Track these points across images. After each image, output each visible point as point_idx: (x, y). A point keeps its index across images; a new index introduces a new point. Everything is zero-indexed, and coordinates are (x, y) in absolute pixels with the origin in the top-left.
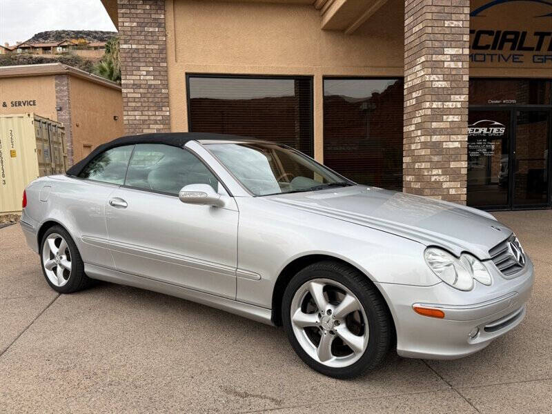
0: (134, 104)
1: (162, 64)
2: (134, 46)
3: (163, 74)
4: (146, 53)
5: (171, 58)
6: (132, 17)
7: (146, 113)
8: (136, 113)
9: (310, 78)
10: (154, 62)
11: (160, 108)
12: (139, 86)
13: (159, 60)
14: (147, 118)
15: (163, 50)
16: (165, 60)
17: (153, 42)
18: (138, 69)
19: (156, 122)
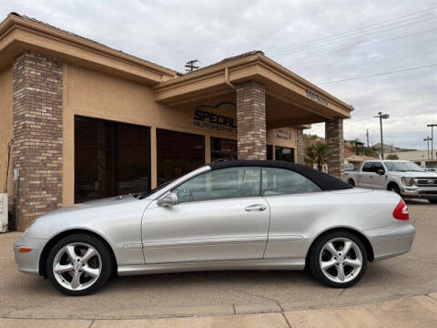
0: (34, 133)
1: (59, 107)
2: (38, 90)
3: (59, 113)
4: (47, 96)
5: (65, 103)
6: (37, 68)
7: (44, 141)
8: (37, 140)
9: (149, 128)
10: (53, 104)
11: (55, 138)
12: (40, 120)
13: (56, 103)
14: (44, 144)
15: (60, 97)
16: (61, 104)
17: (53, 90)
18: (40, 107)
19: (52, 148)
